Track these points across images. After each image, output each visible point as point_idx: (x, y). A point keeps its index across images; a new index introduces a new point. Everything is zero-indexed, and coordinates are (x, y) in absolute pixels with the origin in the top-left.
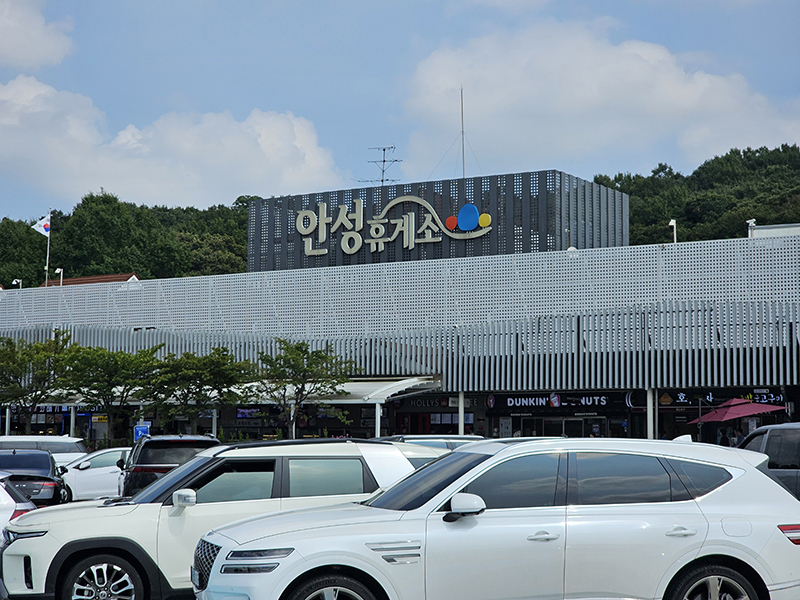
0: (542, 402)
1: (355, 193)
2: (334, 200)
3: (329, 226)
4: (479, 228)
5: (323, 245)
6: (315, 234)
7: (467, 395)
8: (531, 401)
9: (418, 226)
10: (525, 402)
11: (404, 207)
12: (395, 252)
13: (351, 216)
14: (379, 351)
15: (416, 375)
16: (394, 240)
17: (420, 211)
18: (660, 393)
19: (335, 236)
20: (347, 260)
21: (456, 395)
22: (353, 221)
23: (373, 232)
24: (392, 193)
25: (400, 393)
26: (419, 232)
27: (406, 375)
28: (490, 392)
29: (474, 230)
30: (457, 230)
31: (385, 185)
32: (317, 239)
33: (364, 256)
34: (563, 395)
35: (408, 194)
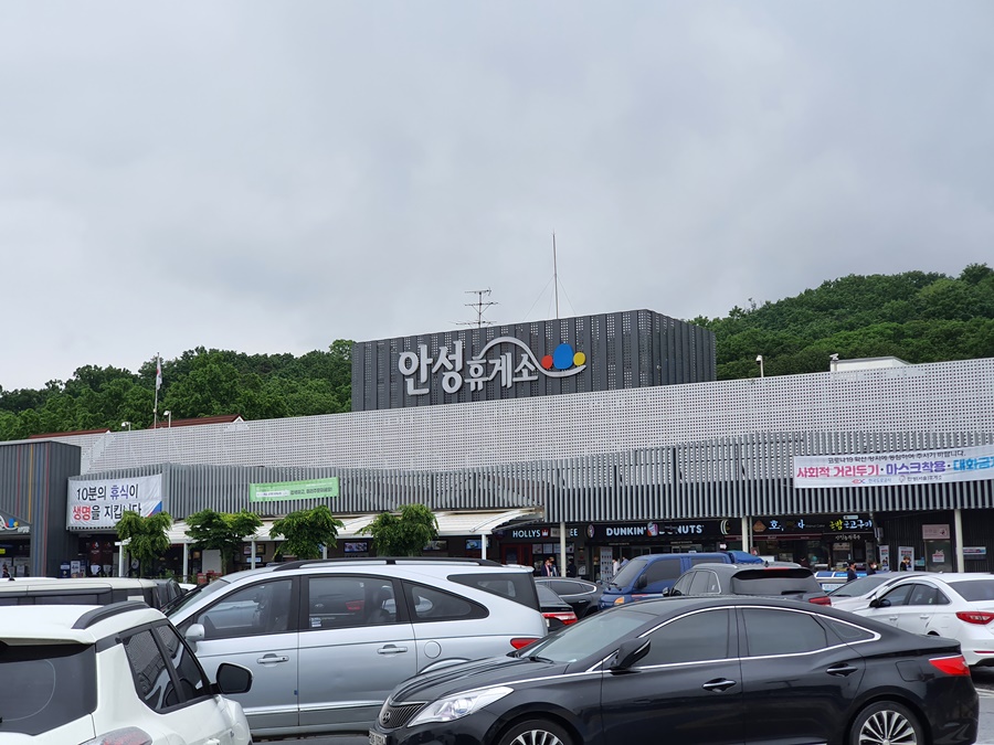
0: (640, 531)
1: (455, 335)
2: (435, 341)
3: (430, 366)
4: (573, 366)
5: (425, 385)
6: (416, 375)
7: (569, 526)
8: (630, 531)
10: (623, 531)
11: (503, 347)
12: (494, 390)
13: (451, 357)
14: (483, 484)
15: (518, 507)
18: (755, 520)
19: (435, 376)
20: (447, 399)
21: (557, 526)
23: (472, 372)
24: (490, 334)
25: (504, 524)
26: (516, 371)
27: (509, 507)
28: (590, 523)
29: (569, 369)
30: (552, 368)
31: (482, 326)
32: (419, 379)
33: (463, 395)
34: (660, 524)
35: (505, 335)
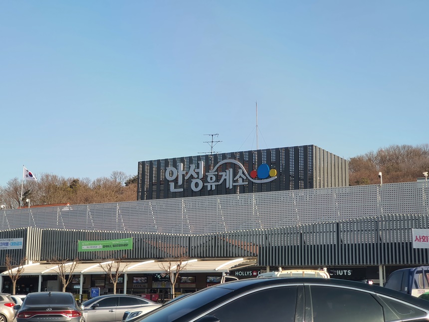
1: (199, 158)
3: (184, 176)
4: (269, 177)
5: (180, 187)
6: (176, 181)
7: (271, 268)
9: (234, 176)
11: (227, 165)
13: (197, 170)
14: (220, 244)
15: (242, 257)
16: (221, 184)
17: (235, 168)
19: (187, 181)
22: (198, 173)
23: (209, 179)
24: (220, 158)
26: (235, 179)
27: (236, 257)
29: (266, 178)
30: (256, 178)
32: (178, 183)
33: (204, 192)
